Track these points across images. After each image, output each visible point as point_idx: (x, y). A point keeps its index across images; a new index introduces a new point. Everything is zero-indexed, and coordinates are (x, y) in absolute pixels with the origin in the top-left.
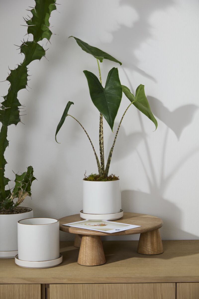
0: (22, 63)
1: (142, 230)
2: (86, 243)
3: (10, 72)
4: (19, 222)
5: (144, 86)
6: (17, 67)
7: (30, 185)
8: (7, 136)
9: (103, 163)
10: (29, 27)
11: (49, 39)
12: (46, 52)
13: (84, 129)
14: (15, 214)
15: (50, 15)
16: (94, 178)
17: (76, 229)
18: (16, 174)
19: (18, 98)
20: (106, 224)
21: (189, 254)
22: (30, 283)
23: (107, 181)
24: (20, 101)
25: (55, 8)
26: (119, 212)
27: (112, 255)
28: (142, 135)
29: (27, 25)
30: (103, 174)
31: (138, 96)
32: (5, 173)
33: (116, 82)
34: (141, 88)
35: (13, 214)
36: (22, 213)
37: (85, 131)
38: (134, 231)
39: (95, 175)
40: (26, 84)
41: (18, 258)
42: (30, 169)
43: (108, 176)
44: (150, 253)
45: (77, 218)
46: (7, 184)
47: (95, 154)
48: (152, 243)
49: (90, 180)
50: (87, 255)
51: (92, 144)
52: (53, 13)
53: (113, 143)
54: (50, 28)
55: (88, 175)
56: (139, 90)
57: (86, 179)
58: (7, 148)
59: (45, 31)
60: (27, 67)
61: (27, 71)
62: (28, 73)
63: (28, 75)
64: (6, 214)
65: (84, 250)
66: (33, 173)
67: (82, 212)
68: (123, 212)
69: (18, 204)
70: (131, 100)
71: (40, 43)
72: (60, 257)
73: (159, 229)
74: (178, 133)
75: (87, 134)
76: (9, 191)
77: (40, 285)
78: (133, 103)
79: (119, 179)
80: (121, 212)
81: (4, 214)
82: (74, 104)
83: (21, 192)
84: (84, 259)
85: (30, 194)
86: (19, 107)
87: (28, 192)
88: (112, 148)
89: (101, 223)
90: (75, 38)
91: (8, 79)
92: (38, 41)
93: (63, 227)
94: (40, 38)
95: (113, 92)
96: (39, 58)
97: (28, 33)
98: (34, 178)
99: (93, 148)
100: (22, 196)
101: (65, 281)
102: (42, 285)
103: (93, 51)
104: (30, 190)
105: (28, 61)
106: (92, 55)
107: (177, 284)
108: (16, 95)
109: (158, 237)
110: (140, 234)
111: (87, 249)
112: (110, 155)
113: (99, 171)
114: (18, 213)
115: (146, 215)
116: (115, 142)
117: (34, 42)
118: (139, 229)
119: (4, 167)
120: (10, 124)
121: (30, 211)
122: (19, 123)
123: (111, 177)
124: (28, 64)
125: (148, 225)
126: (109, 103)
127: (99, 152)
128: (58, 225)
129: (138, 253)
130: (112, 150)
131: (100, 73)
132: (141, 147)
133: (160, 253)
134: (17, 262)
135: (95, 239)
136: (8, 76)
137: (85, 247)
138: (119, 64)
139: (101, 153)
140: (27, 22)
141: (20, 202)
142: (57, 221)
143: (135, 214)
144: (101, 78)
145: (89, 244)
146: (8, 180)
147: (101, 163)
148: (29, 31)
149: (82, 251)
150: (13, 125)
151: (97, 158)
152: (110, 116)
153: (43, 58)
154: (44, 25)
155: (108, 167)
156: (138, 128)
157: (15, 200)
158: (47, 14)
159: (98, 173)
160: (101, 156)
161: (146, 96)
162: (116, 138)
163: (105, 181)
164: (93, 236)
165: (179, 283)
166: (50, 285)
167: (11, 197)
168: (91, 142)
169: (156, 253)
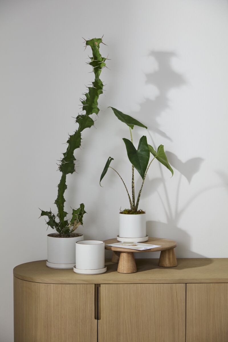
0: (77, 130)
1: (162, 249)
2: (124, 257)
3: (69, 137)
4: (76, 242)
5: (163, 146)
6: (74, 133)
7: (82, 217)
8: (65, 182)
9: (134, 202)
10: (84, 106)
11: (97, 114)
12: (95, 123)
13: (120, 176)
14: (71, 237)
15: (98, 97)
16: (128, 212)
17: (117, 248)
18: (73, 209)
19: (74, 155)
20: (137, 245)
21: (195, 267)
22: (87, 283)
23: (137, 214)
24: (75, 157)
25: (102, 93)
26: (145, 237)
27: (141, 267)
28: (161, 180)
29: (82, 104)
30: (134, 209)
31: (159, 152)
32: (64, 208)
33: (145, 146)
34: (161, 147)
35: (70, 237)
36: (76, 237)
37: (121, 178)
38: (157, 249)
39: (128, 209)
40: (80, 145)
41: (75, 268)
42: (82, 206)
43: (138, 211)
44: (168, 266)
45: (116, 241)
46: (66, 216)
47: (128, 194)
48: (169, 259)
49: (125, 214)
50: (124, 266)
51: (126, 188)
52: (100, 96)
53: (141, 187)
54: (98, 106)
55: (122, 210)
56: (160, 148)
57: (121, 213)
58: (66, 191)
59: (95, 108)
60: (81, 133)
61: (81, 136)
62: (81, 137)
63: (81, 139)
64: (65, 237)
65: (123, 263)
66: (84, 208)
67: (119, 237)
68: (148, 237)
69: (73, 231)
70: (154, 155)
71: (90, 116)
72: (105, 267)
73: (174, 249)
74: (189, 179)
75: (122, 180)
76: (67, 221)
77: (94, 285)
78: (156, 158)
79: (145, 213)
80: (146, 236)
81: (64, 237)
82: (113, 159)
83: (75, 222)
84: (122, 268)
85: (82, 224)
86: (74, 161)
87: (81, 222)
88: (141, 191)
89: (133, 244)
90: (112, 108)
91: (68, 142)
92: (89, 115)
93: (107, 246)
94: (91, 113)
95: (143, 153)
96: (90, 127)
97: (83, 110)
98: (85, 212)
99: (127, 190)
100: (76, 225)
101: (111, 282)
102: (95, 284)
103: (126, 118)
104: (82, 221)
105: (81, 129)
106: (126, 123)
107: (187, 284)
108: (73, 153)
109: (173, 254)
110: (160, 252)
111: (124, 262)
112: (139, 196)
113: (131, 207)
114: (73, 237)
115: (164, 239)
116: (142, 186)
117: (86, 115)
118: (161, 248)
119: (64, 204)
120: (68, 174)
121: (81, 236)
122: (74, 173)
123: (139, 211)
124: (82, 131)
125: (167, 245)
126: (141, 161)
127: (132, 193)
128: (104, 245)
129: (158, 266)
130: (140, 192)
131: (131, 135)
132: (160, 188)
133: (175, 266)
134: (75, 270)
135: (130, 255)
136: (68, 139)
137: (123, 260)
138: (146, 129)
139: (133, 194)
140: (82, 102)
141: (74, 230)
142: (103, 242)
143: (156, 238)
144: (132, 139)
145: (126, 258)
146: (66, 213)
147: (133, 201)
148: (84, 108)
149: (121, 263)
150: (70, 174)
151: (129, 198)
152: (142, 170)
153: (92, 126)
154: (94, 104)
155: (137, 204)
156: (159, 175)
157: (71, 228)
158: (96, 97)
159: (130, 208)
160: (133, 197)
161: (165, 151)
162: (143, 183)
163: (136, 214)
164: (128, 253)
165: (188, 284)
166: (101, 285)
167: (69, 225)
168: (125, 186)
169: (172, 266)
